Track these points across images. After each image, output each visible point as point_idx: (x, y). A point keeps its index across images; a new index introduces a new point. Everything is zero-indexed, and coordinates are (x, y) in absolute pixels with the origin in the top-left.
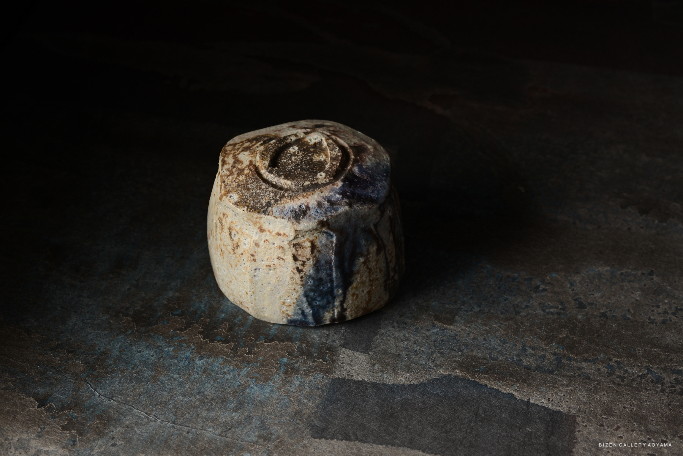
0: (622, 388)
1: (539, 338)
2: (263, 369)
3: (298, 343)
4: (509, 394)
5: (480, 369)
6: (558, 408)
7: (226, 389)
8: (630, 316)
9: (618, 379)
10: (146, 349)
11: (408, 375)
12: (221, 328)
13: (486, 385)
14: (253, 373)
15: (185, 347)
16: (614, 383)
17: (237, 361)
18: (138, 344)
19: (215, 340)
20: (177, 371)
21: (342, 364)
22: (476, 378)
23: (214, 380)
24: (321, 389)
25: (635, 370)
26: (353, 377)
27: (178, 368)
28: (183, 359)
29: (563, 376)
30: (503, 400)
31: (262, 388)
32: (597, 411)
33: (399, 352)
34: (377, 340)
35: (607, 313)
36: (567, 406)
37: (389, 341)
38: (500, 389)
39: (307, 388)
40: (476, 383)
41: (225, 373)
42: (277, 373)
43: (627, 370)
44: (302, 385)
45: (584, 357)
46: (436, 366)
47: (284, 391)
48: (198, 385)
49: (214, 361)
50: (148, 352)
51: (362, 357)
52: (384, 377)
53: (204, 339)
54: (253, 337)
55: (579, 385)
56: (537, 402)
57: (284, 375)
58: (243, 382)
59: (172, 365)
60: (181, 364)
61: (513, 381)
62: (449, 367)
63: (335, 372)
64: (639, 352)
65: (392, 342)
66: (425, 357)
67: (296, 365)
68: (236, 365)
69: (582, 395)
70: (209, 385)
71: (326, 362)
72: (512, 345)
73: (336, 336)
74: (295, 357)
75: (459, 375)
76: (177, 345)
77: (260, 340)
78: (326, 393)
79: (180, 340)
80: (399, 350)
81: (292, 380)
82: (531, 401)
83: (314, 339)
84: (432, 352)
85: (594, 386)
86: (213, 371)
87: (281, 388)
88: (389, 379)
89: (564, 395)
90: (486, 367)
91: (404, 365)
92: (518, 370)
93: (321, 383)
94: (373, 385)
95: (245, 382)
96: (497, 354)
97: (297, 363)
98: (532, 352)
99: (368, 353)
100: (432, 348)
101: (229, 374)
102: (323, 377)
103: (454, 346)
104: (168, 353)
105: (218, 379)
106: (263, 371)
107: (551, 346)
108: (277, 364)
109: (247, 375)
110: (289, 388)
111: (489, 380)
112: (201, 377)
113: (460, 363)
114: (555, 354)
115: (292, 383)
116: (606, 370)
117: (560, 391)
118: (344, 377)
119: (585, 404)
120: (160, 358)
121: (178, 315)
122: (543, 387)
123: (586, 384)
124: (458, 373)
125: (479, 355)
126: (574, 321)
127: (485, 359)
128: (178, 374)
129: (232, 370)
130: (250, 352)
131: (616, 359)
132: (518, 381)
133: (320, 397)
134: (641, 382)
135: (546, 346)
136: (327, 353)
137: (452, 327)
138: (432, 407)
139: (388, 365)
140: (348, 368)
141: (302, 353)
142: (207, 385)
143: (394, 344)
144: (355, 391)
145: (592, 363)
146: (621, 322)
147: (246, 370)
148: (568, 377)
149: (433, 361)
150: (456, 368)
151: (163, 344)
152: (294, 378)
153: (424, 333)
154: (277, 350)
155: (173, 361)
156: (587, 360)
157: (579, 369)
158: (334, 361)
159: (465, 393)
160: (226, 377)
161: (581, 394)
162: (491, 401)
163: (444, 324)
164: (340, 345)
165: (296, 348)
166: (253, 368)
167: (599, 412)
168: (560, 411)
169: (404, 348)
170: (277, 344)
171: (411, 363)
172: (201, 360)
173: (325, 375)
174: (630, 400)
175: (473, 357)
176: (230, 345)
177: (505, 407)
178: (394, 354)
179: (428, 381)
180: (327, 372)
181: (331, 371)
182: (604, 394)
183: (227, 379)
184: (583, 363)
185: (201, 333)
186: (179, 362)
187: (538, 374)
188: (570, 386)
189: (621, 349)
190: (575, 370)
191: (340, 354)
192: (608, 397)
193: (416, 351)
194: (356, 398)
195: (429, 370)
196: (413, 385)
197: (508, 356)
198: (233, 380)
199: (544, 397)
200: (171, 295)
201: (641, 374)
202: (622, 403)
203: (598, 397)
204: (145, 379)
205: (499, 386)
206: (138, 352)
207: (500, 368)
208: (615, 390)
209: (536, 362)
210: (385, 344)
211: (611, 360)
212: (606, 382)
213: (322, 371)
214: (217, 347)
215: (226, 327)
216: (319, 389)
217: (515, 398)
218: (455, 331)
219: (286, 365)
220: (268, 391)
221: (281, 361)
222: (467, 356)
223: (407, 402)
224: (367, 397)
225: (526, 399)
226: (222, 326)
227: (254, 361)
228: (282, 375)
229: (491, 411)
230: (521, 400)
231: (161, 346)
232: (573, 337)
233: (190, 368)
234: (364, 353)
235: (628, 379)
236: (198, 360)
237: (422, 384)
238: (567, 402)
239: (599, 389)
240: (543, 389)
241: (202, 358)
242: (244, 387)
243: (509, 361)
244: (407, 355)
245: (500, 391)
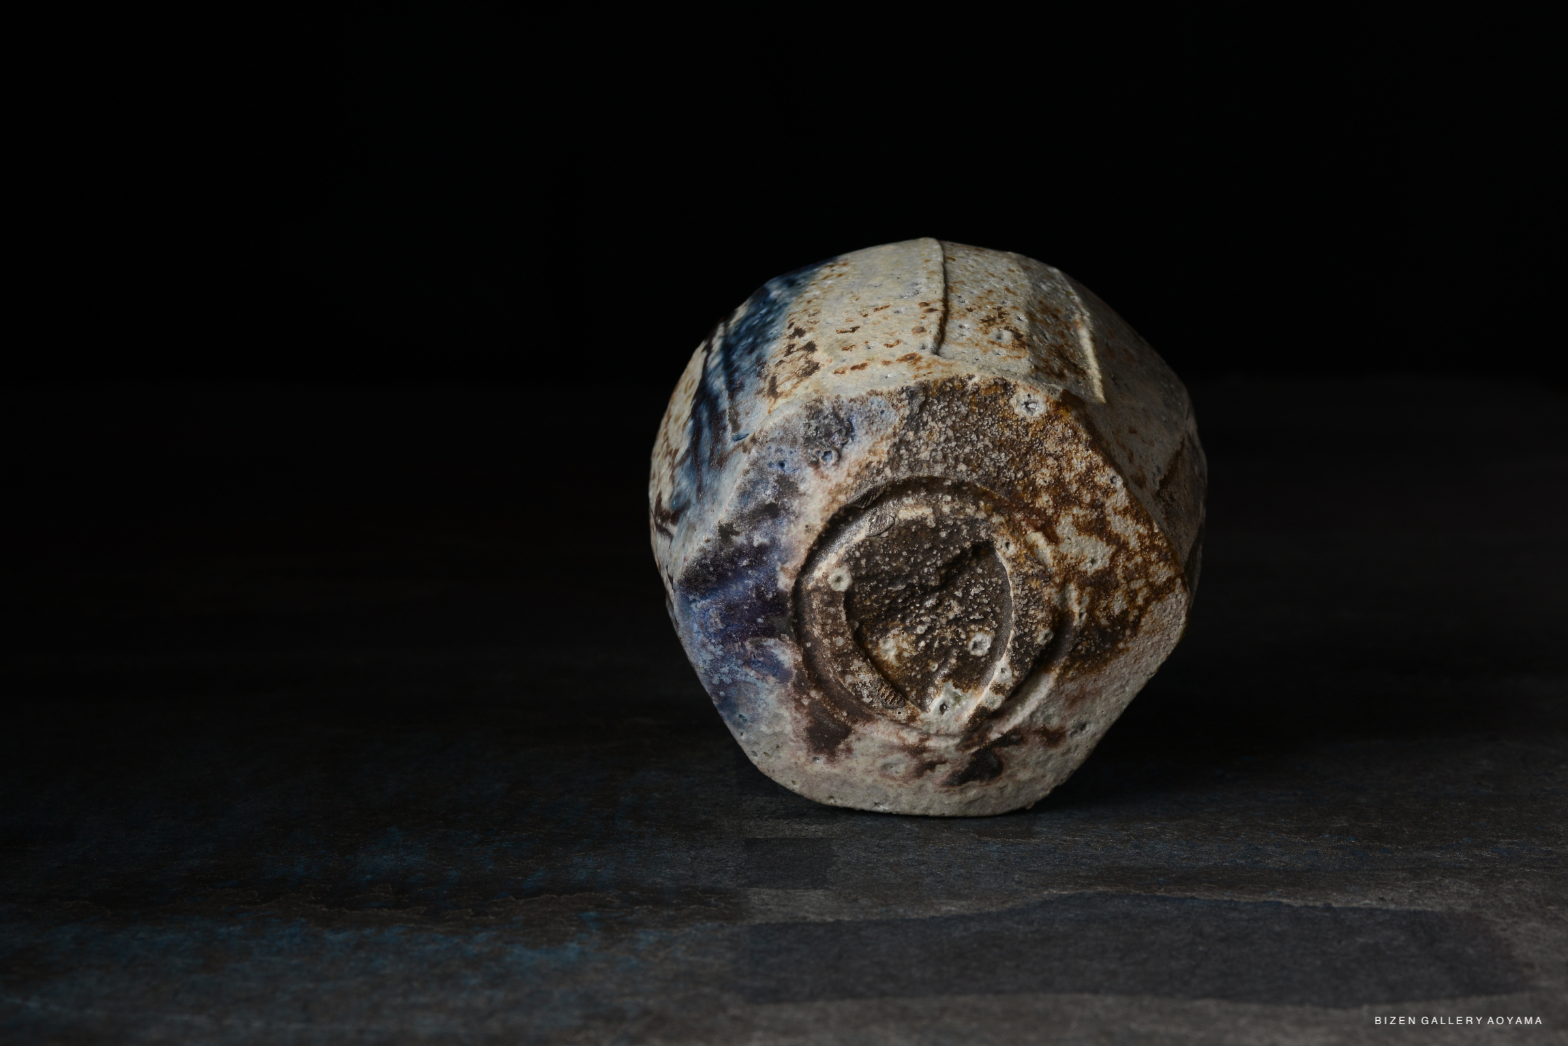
1: (1282, 831)
2: (537, 930)
3: (615, 892)
4: (1265, 902)
5: (1159, 880)
6: (1418, 908)
9: (1540, 862)
10: (159, 934)
11: (963, 903)
12: (374, 892)
13: (1193, 898)
14: (509, 937)
15: (278, 923)
16: (1534, 867)
17: (450, 926)
18: (129, 930)
19: (366, 907)
20: (274, 953)
21: (762, 906)
22: (1156, 891)
23: (395, 954)
24: (728, 939)
26: (809, 919)
27: (276, 948)
28: (282, 936)
29: (1391, 869)
30: (1256, 911)
31: (552, 952)
32: (1525, 902)
33: (913, 879)
34: (838, 870)
36: (1439, 903)
37: (874, 869)
38: (1236, 899)
39: (684, 943)
40: (1163, 900)
42: (582, 931)
43: (1551, 851)
45: (1422, 845)
46: (1032, 887)
47: (618, 951)
48: (352, 964)
49: (380, 932)
50: (168, 936)
51: (817, 895)
52: (897, 912)
53: (330, 908)
54: (476, 895)
55: (1444, 877)
56: (1355, 905)
57: (604, 932)
58: (487, 949)
59: (253, 947)
60: (281, 943)
61: (1263, 887)
62: (1070, 884)
63: (751, 917)
65: (883, 870)
66: (993, 879)
67: (630, 918)
68: (449, 931)
69: (1464, 887)
71: (716, 907)
72: (1216, 847)
74: (618, 908)
75: (1108, 891)
76: (254, 922)
77: (498, 898)
78: (748, 944)
79: (259, 916)
80: (912, 877)
81: (634, 936)
82: (1334, 905)
83: (656, 883)
84: (1006, 872)
85: (1486, 875)
86: (384, 943)
87: (607, 948)
88: (913, 912)
89: (1418, 891)
90: (1173, 877)
91: (942, 893)
93: (722, 933)
95: (493, 949)
96: (1186, 860)
97: (630, 915)
98: (1279, 849)
99: (827, 889)
100: (1002, 869)
101: (438, 943)
102: (721, 926)
103: (1062, 861)
104: (229, 933)
105: (408, 952)
107: (1322, 839)
108: (573, 920)
109: (495, 941)
111: (1194, 891)
112: (353, 954)
113: (1096, 877)
114: (1341, 847)
115: (635, 939)
116: (1496, 854)
117: (1401, 886)
118: (783, 920)
119: (1484, 896)
120: (210, 941)
121: (231, 886)
122: (1351, 886)
123: (1461, 873)
124: (1100, 889)
125: (1140, 865)
126: (1353, 805)
127: (1159, 868)
129: (443, 938)
130: (481, 914)
131: (1509, 840)
132: (1274, 886)
133: (732, 949)
135: (1310, 840)
136: (711, 897)
137: (1033, 840)
138: (1067, 935)
139: (897, 896)
140: (785, 909)
141: (637, 902)
142: (378, 961)
143: (890, 872)
144: (830, 934)
145: (1451, 850)
146: (1474, 799)
147: (486, 935)
148: (1403, 869)
149: (1019, 882)
150: (1091, 884)
151: (207, 924)
152: (635, 933)
154: (561, 905)
156: (1433, 847)
157: (1424, 859)
158: (735, 904)
159: (1145, 912)
161: (1460, 887)
163: (1007, 838)
164: (741, 885)
165: (613, 898)
166: (504, 931)
167: (1532, 903)
168: (1426, 911)
169: (923, 873)
170: (554, 898)
171: (960, 889)
172: (338, 933)
173: (725, 922)
175: (1124, 869)
176: (413, 909)
177: (1271, 918)
178: (900, 883)
179: (1027, 905)
180: (727, 918)
181: (738, 916)
182: (1522, 882)
184: (1426, 852)
185: (316, 902)
188: (1422, 879)
189: (1509, 829)
190: (1414, 861)
191: (749, 895)
192: (1537, 884)
193: (960, 875)
194: (840, 942)
195: (1017, 893)
196: (989, 913)
197: (1219, 860)
198: (454, 949)
199: (1366, 897)
200: (197, 864)
203: (1510, 886)
204: (177, 971)
205: (1229, 896)
206: (136, 939)
207: (1211, 875)
208: (1545, 874)
209: (1301, 861)
210: (867, 873)
213: (711, 918)
214: (376, 915)
215: (388, 889)
216: (720, 940)
217: (1289, 906)
218: (1047, 843)
219: (600, 920)
220: (571, 954)
221: (580, 917)
222: (1106, 868)
223: (989, 935)
224: (870, 939)
225: (1318, 904)
226: (375, 889)
227: (501, 923)
228: (599, 932)
229: (1239, 927)
230: (1306, 906)
231: (205, 927)
232: (1371, 825)
233: (312, 946)
234: (815, 888)
236: (331, 934)
237: (1012, 910)
239: (1501, 877)
240: (1353, 888)
241: (341, 930)
242: (495, 955)
243: (1226, 865)
244: (938, 882)
245: (1239, 902)
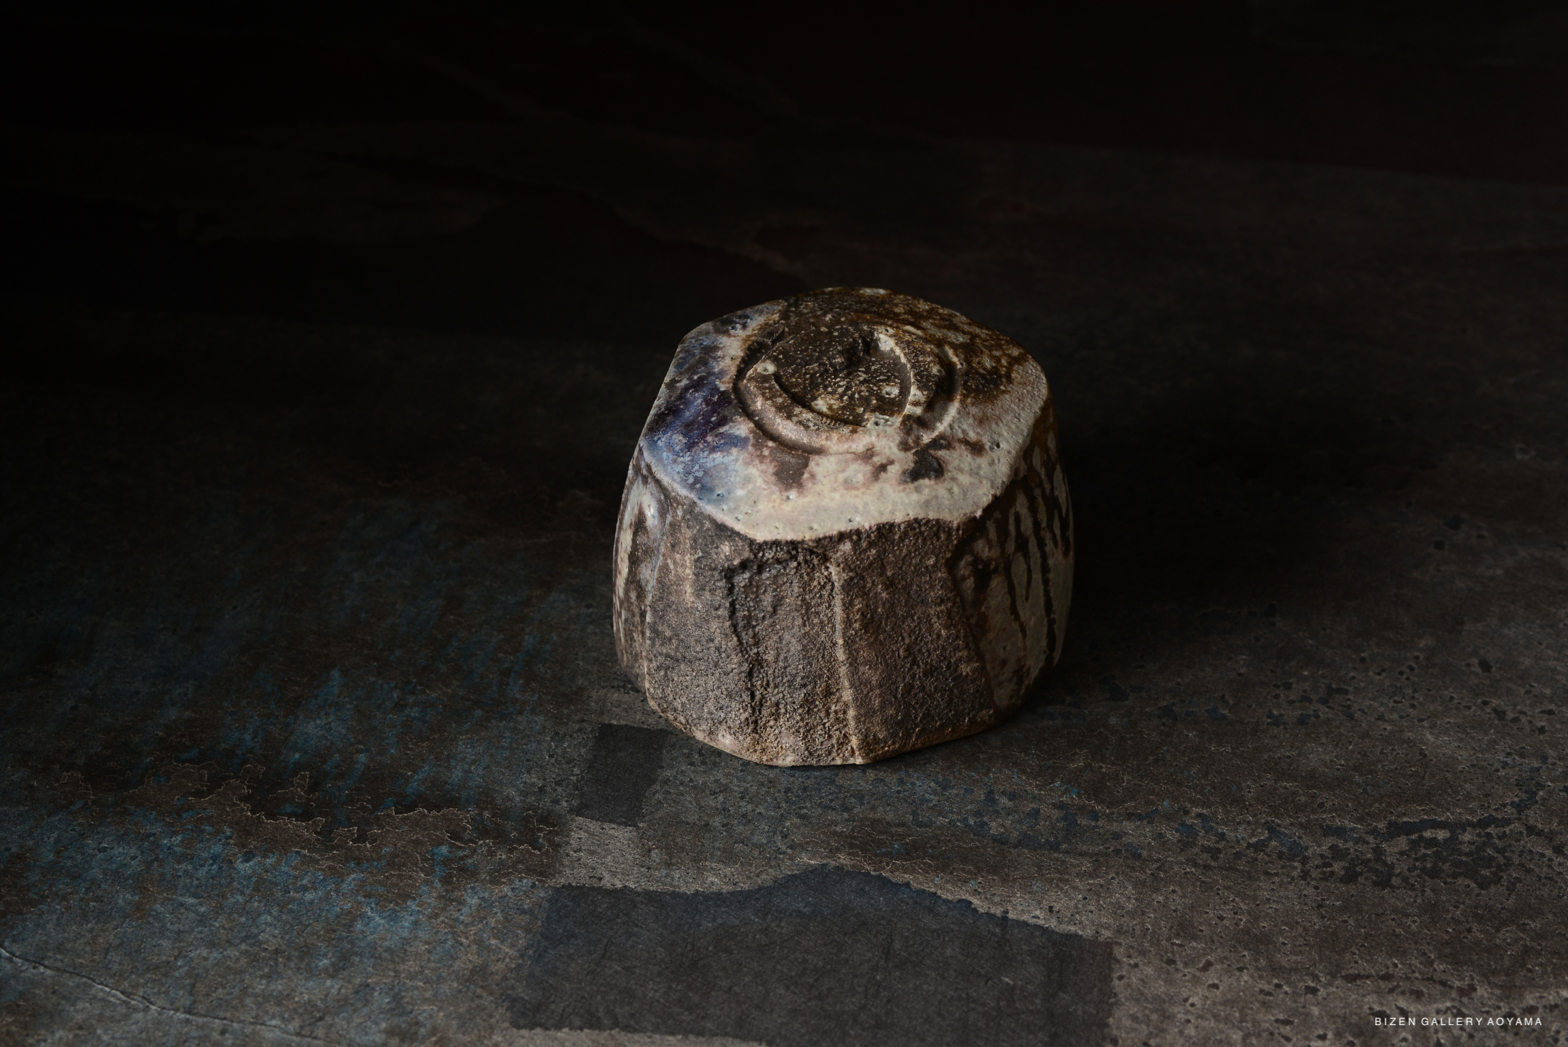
0: (1215, 875)
1: (1024, 772)
2: (394, 875)
3: (473, 811)
4: (960, 901)
5: (893, 848)
6: (1073, 928)
7: (309, 924)
8: (1225, 712)
9: (1205, 856)
10: (118, 844)
11: (728, 870)
12: (293, 786)
13: (908, 885)
14: (371, 885)
15: (209, 834)
16: (1195, 865)
17: (333, 858)
18: (98, 833)
19: (281, 815)
20: (192, 890)
21: (575, 852)
22: (884, 868)
23: (279, 905)
24: (530, 912)
25: (1242, 832)
26: (602, 882)
27: (196, 882)
28: (206, 860)
29: (1082, 854)
30: (946, 916)
31: (394, 918)
32: (1160, 929)
33: (706, 818)
34: (654, 794)
35: (1174, 708)
36: (1092, 922)
37: (683, 795)
38: (939, 892)
39: (496, 913)
40: (884, 882)
41: (305, 889)
42: (427, 882)
43: (1224, 834)
44: (486, 906)
45: (1127, 809)
46: (791, 847)
47: (443, 922)
48: (243, 920)
49: (278, 863)
50: (124, 848)
51: (621, 835)
52: (673, 879)
53: (253, 812)
54: (368, 801)
55: (1117, 874)
56: (1025, 917)
57: (443, 885)
58: (347, 907)
59: (180, 877)
60: (202, 873)
61: (969, 872)
62: (822, 847)
63: (560, 872)
64: (1250, 792)
65: (689, 798)
66: (766, 828)
67: (470, 861)
68: (330, 868)
69: (1125, 894)
70: (269, 919)
71: (540, 850)
72: (962, 792)
73: (559, 789)
74: (466, 843)
75: (846, 865)
76: (192, 830)
77: (383, 809)
78: (542, 922)
79: (198, 819)
80: (707, 814)
81: (462, 895)
82: (1011, 916)
83: (508, 798)
84: (782, 815)
85: (1152, 874)
86: (276, 884)
87: (436, 916)
88: (684, 881)
89: (1085, 898)
90: (907, 844)
91: (719, 849)
92: (978, 847)
93: (530, 898)
94: (650, 897)
95: (352, 907)
96: (930, 812)
97: (471, 857)
98: (1010, 804)
99: (635, 826)
100: (782, 807)
101: (315, 889)
102: (533, 886)
103: (831, 801)
104: (169, 848)
105: (289, 903)
106: (394, 879)
107: (1051, 790)
108: (426, 860)
109: (358, 891)
110: (456, 915)
111: (913, 871)
112: (249, 901)
113: (847, 836)
114: (1060, 806)
115: (461, 902)
116: (1177, 835)
117: (1075, 888)
118: (583, 882)
119: (1132, 914)
120: (152, 862)
121: (190, 761)
122: (1037, 881)
123: (1133, 869)
124: (844, 860)
125: (890, 817)
126: (1102, 729)
127: (902, 825)
128: (195, 896)
129: (322, 880)
130: (361, 838)
131: (1199, 810)
132: (979, 871)
133: (527, 930)
134: (1256, 859)
135: (1041, 790)
136: (541, 830)
138: (785, 941)
139: (682, 849)
140: (590, 861)
141: (483, 832)
142: (263, 918)
143: (694, 802)
144: (609, 912)
145: (1145, 822)
146: (1206, 725)
147: (354, 879)
148: (1091, 855)
149: (784, 837)
150: (838, 850)
151: (157, 829)
152: (465, 890)
153: (763, 774)
154: (426, 829)
155: (183, 866)
156: (1133, 815)
157: (1117, 836)
158: (556, 846)
159: (861, 906)
160: (309, 896)
161: (1122, 894)
162: (919, 920)
164: (571, 811)
165: (468, 823)
166: (370, 872)
167: (1165, 931)
168: (1076, 935)
169: (717, 809)
170: (424, 815)
171: (735, 843)
172: (247, 861)
173: (538, 880)
174: (1233, 901)
175: (875, 823)
176: (314, 822)
177: (952, 931)
178: (694, 824)
179: (775, 881)
180: (542, 872)
181: (551, 870)
182: (1174, 891)
183: (311, 902)
184: (1124, 822)
185: (245, 799)
186: (197, 870)
187: (1024, 853)
188: (1097, 877)
189: (1209, 788)
190: (1107, 840)
191: (572, 830)
192: (1184, 896)
193: (745, 816)
194: (612, 929)
195: (776, 858)
196: (741, 892)
197: (955, 817)
198: (324, 903)
199: (1040, 904)
200: (174, 717)
201: (1254, 840)
202: (1215, 909)
203: (1161, 899)
204: (116, 912)
205: (936, 885)
206: (99, 851)
207: (939, 843)
208: (1198, 879)
209: (1018, 826)
210: (674, 802)
211: (1187, 813)
212: (1177, 863)
213: (530, 871)
214: (284, 830)
215: (305, 782)
216: (524, 912)
217: (975, 910)
219: (446, 862)
220: (407, 924)
221: (434, 854)
222: (861, 820)
223: (727, 932)
224: (636, 926)
225: (998, 911)
226: (296, 780)
227: (372, 857)
228: (439, 885)
229: (922, 943)
230: (987, 913)
231: (154, 834)
232: (1101, 767)
233: (223, 881)
234: (626, 825)
235: (1226, 854)
236: (242, 862)
237: (761, 888)
238: (1092, 912)
239: (1162, 879)
240: (1037, 886)
241: (251, 856)
242: (351, 918)
243: (957, 826)
244: (724, 826)
245: (940, 897)
